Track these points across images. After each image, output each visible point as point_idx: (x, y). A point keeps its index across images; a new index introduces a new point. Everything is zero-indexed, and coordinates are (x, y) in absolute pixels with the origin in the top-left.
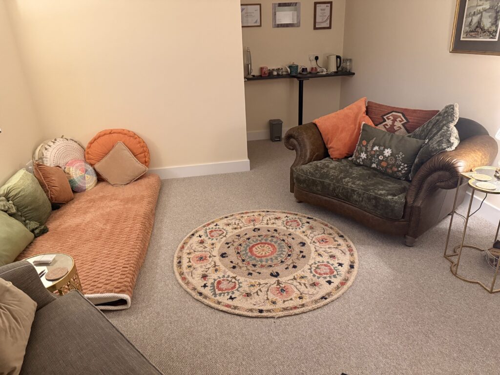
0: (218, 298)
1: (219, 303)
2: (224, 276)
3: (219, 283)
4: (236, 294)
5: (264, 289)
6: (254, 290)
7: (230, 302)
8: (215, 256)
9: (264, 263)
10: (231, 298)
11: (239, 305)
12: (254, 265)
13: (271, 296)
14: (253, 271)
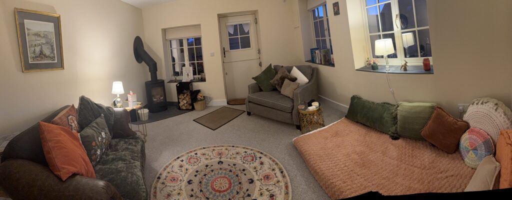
0: (252, 152)
1: (252, 150)
2: (250, 164)
3: (253, 160)
4: (243, 154)
5: (229, 156)
6: (234, 156)
7: (246, 150)
8: (258, 180)
9: (224, 172)
10: (246, 152)
11: (242, 149)
12: (231, 171)
13: (227, 152)
14: (232, 167)
